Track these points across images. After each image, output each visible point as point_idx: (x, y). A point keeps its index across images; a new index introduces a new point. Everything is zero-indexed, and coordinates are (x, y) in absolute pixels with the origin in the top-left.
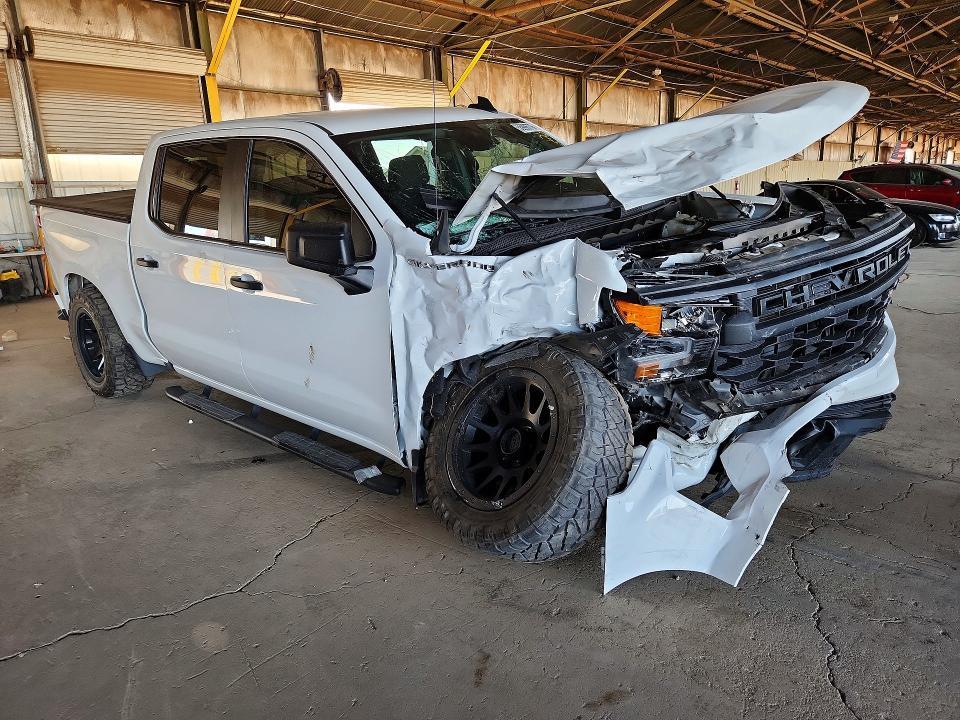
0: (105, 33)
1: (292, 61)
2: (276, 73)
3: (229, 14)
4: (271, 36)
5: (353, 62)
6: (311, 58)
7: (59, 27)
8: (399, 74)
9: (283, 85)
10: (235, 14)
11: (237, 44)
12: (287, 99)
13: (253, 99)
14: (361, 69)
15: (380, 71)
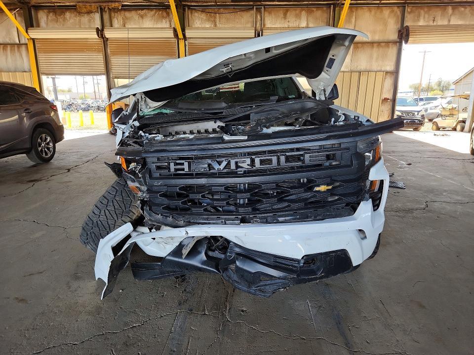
0: (295, 25)
1: (385, 24)
2: (374, 32)
3: (345, 6)
4: (375, 13)
5: (426, 19)
6: (398, 22)
7: (278, 25)
8: (460, 22)
9: (377, 38)
10: (348, 5)
11: (356, 21)
12: (378, 45)
13: (358, 47)
14: (431, 23)
15: (445, 23)
